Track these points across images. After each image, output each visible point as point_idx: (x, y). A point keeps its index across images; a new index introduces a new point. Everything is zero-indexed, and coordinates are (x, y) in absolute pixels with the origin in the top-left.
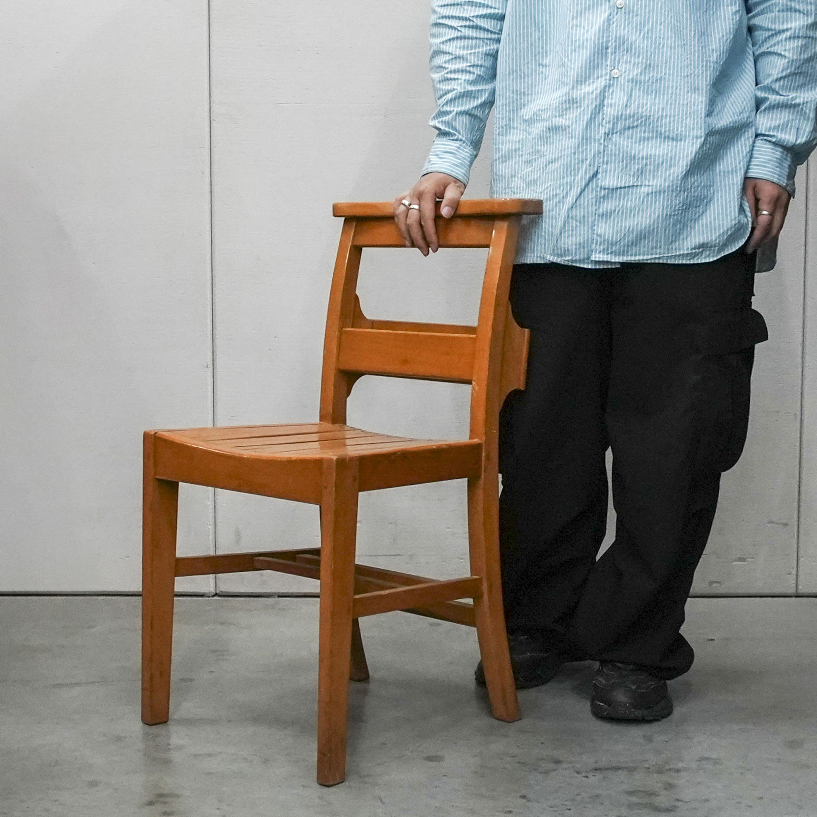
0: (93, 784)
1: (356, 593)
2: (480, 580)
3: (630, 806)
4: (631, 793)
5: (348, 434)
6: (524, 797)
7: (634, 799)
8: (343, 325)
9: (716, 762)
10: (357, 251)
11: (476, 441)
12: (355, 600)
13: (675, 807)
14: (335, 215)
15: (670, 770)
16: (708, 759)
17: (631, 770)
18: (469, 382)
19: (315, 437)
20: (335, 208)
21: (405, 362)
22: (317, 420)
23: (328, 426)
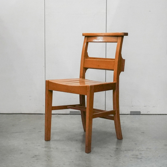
0: (21, 153)
1: (93, 113)
2: (115, 111)
3: (133, 158)
4: (133, 155)
5: (85, 81)
6: (111, 156)
7: (133, 156)
8: (85, 58)
9: (150, 149)
10: (87, 43)
11: (115, 82)
12: (93, 115)
13: (142, 158)
14: (83, 36)
15: (141, 150)
16: (148, 148)
17: (133, 150)
18: (113, 70)
19: (79, 81)
20: (83, 34)
21: (99, 66)
22: (79, 78)
23: (82, 79)
